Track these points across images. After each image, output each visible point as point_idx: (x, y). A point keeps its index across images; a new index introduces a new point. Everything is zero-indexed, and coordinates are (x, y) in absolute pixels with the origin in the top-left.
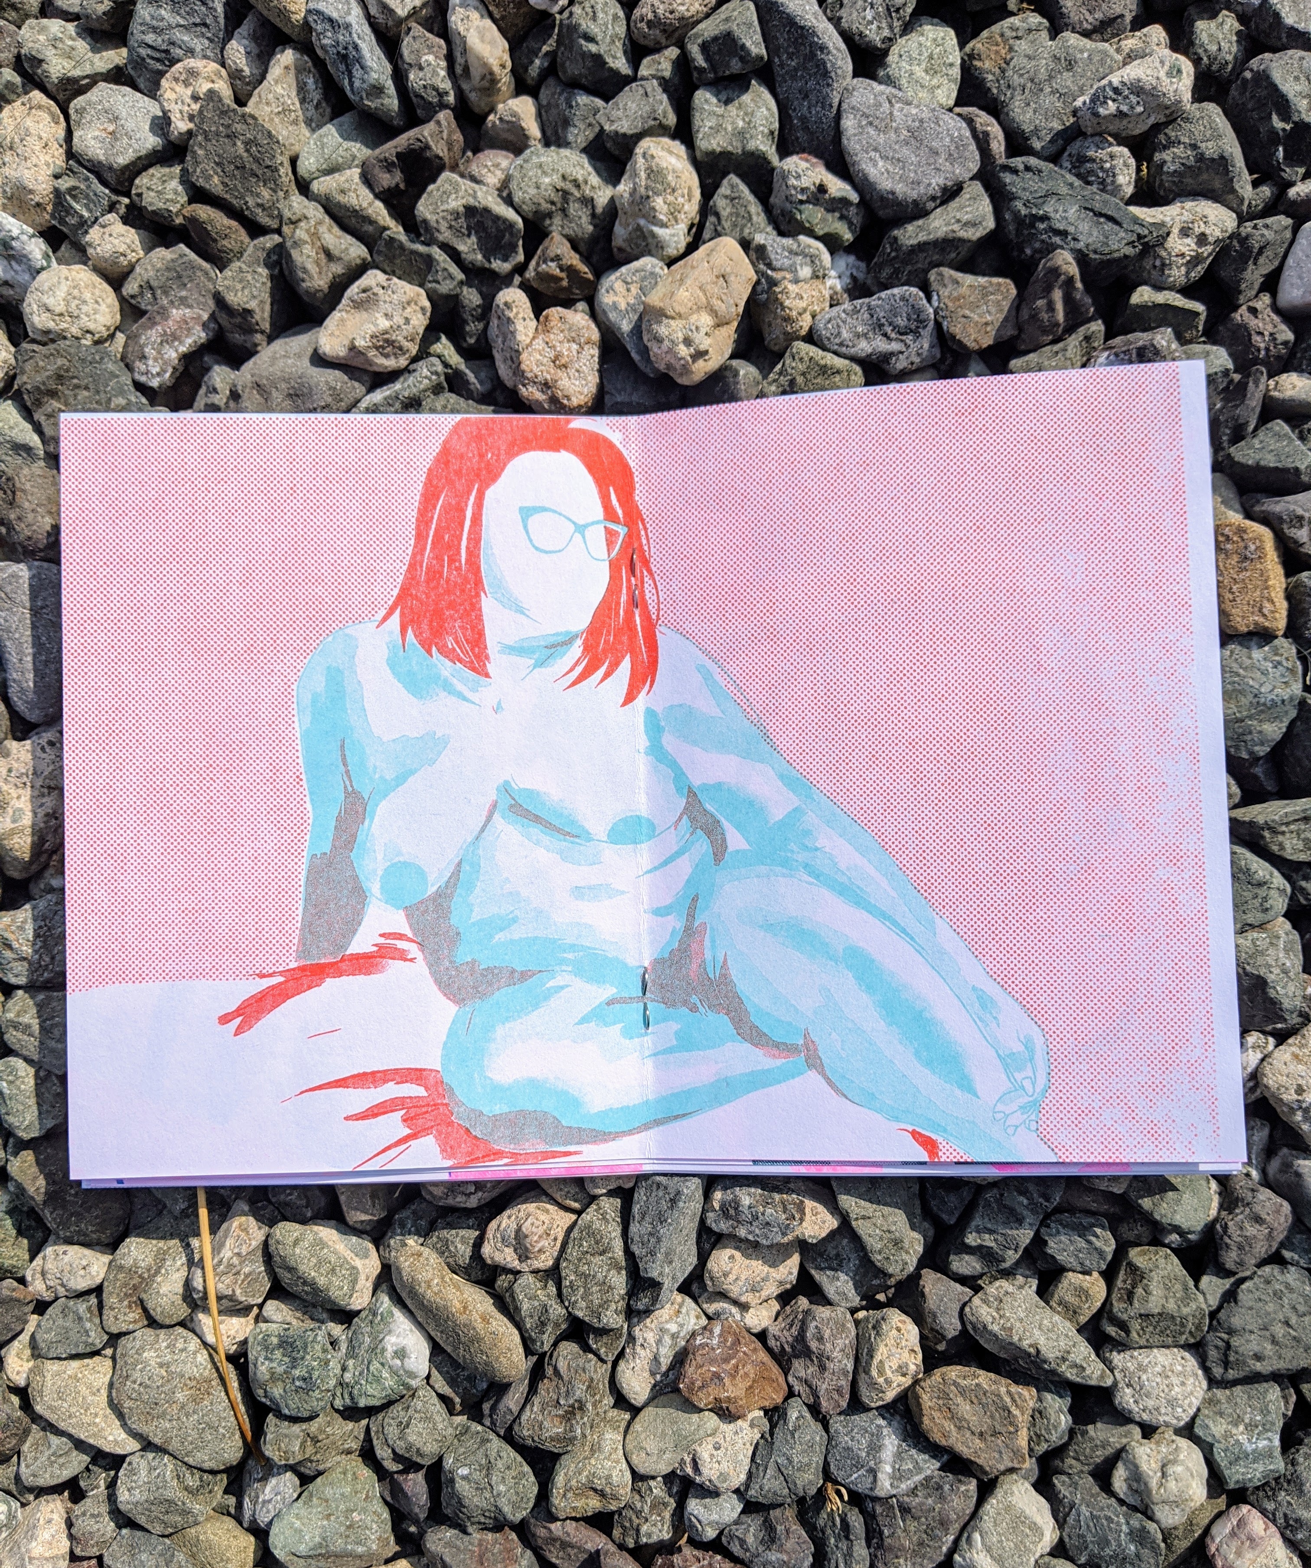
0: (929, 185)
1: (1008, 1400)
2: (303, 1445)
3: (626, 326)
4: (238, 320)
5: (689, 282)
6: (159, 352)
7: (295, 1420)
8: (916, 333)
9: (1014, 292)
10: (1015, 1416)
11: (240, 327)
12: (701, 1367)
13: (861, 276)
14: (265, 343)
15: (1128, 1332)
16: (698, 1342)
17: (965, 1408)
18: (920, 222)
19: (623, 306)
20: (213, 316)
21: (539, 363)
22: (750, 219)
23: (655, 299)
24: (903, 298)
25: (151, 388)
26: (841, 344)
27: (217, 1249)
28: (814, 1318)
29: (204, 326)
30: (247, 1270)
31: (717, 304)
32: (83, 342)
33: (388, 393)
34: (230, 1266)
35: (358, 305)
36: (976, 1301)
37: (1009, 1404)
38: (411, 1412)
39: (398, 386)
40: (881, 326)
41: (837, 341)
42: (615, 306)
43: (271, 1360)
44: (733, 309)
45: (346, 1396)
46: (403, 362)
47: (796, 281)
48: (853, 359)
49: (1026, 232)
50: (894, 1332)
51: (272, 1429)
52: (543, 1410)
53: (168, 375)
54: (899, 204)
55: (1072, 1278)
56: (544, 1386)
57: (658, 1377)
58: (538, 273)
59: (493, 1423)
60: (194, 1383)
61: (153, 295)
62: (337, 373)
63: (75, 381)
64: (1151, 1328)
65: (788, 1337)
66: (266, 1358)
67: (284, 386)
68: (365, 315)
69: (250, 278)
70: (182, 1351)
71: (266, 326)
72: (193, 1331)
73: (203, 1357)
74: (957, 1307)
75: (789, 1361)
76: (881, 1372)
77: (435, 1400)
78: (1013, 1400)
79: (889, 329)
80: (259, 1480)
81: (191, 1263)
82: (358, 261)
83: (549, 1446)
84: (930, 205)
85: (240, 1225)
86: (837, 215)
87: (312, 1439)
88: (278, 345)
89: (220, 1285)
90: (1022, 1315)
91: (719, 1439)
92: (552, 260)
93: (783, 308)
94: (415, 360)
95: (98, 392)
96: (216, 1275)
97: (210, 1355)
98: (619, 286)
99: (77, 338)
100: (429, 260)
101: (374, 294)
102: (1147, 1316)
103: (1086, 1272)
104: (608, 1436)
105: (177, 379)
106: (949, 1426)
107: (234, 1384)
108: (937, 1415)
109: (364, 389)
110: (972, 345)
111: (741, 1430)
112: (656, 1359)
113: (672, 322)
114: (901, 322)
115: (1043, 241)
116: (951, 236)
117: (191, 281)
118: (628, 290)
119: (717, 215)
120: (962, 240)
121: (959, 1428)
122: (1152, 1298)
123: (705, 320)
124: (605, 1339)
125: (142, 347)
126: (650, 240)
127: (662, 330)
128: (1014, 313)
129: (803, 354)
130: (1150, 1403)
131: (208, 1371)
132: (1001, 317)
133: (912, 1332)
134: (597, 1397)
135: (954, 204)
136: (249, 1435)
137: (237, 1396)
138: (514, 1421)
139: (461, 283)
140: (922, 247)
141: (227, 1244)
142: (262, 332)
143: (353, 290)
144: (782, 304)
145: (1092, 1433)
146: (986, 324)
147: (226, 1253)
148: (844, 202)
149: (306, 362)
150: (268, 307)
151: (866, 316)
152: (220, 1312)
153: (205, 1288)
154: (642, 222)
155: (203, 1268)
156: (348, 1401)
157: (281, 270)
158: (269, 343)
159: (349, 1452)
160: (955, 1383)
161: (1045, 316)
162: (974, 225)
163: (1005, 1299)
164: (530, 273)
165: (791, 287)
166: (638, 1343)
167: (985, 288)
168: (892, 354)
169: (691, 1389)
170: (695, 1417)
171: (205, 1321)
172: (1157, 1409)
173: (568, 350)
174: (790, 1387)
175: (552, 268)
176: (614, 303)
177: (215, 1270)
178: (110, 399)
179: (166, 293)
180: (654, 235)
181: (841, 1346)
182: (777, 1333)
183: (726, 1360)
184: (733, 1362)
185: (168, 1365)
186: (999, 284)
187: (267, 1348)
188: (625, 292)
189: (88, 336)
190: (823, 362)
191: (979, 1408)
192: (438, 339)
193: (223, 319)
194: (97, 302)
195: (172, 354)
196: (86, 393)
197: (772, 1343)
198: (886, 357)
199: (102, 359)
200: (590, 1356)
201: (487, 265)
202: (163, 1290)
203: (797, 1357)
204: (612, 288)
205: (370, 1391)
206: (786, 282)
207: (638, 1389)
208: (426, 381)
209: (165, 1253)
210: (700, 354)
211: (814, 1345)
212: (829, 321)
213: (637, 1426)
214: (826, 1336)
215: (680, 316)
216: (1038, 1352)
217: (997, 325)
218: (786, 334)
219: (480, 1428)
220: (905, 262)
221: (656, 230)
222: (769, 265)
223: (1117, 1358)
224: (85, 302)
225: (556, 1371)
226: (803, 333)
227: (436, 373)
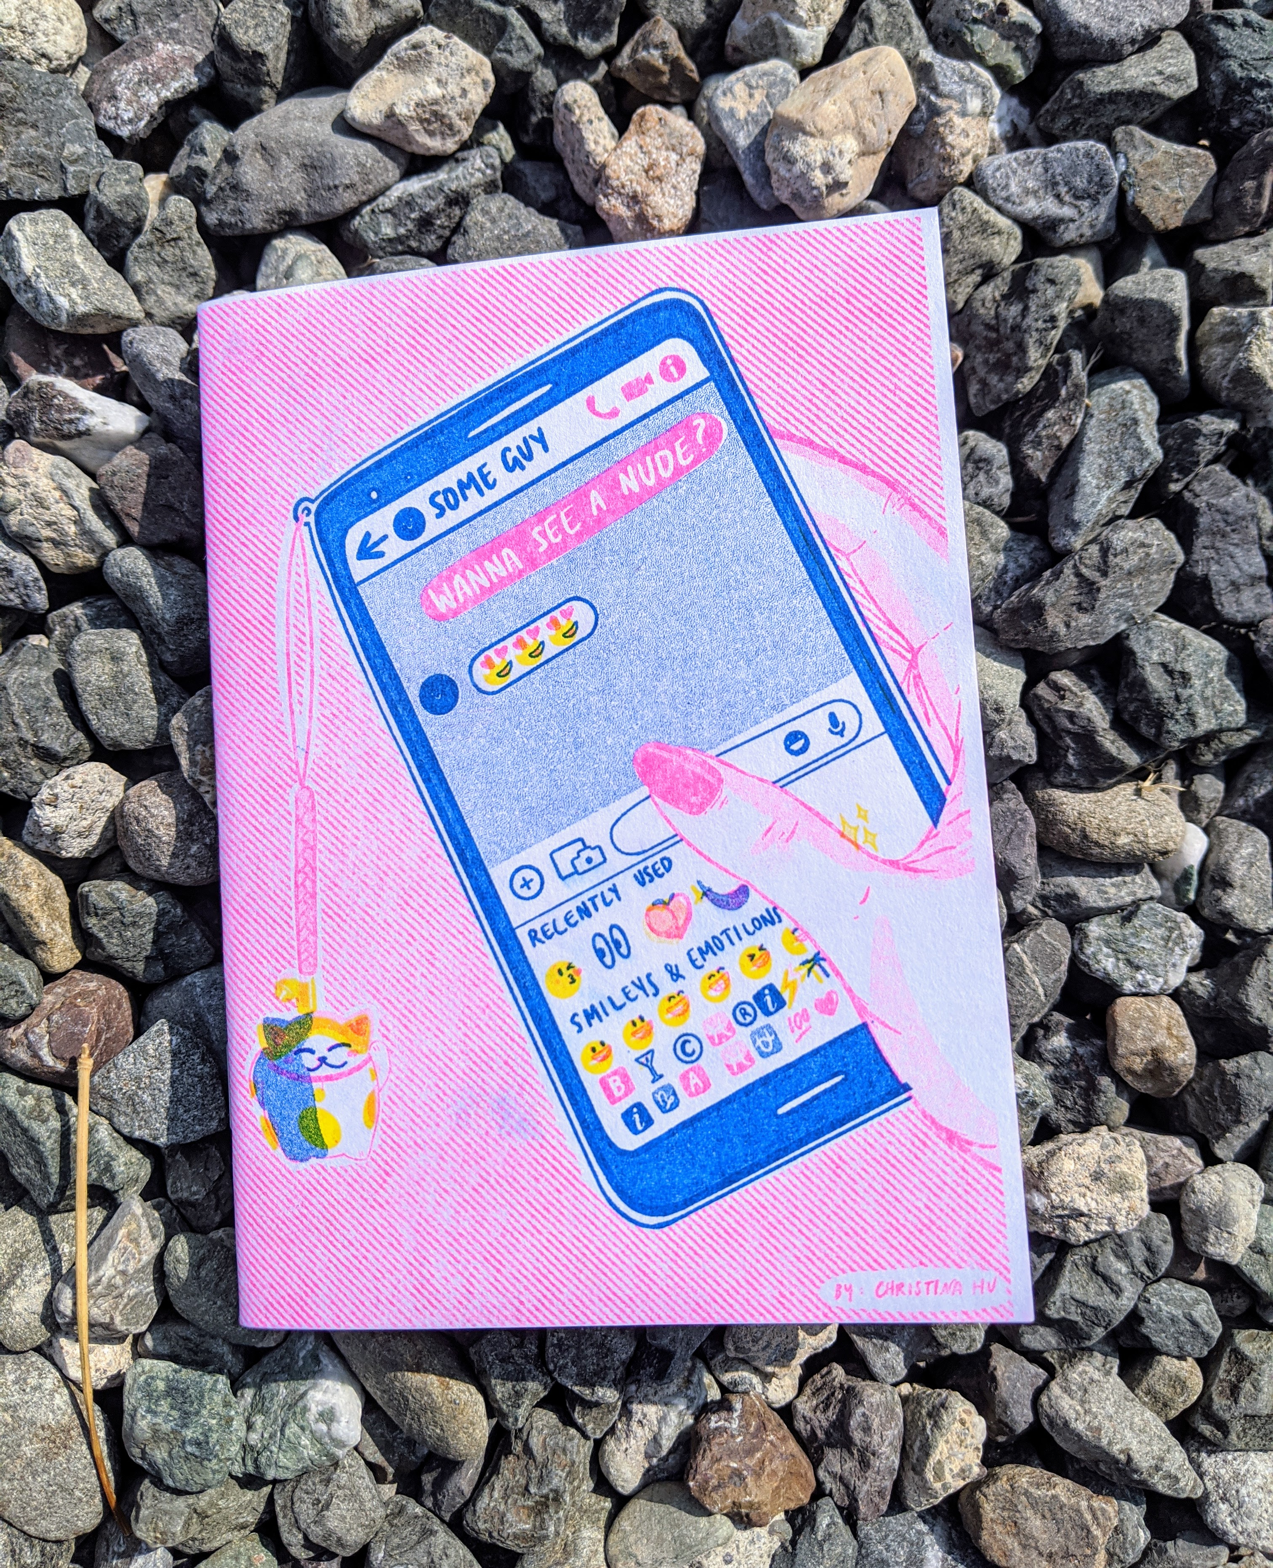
0: (1132, 24)
1: (1088, 1517)
2: (187, 1524)
3: (742, 140)
4: (243, 66)
5: (838, 94)
6: (135, 94)
7: (178, 1492)
8: (1094, 199)
9: (1213, 168)
10: (1095, 1538)
11: (246, 77)
12: (719, 1460)
13: (1022, 125)
14: (272, 101)
15: (1226, 1433)
16: (713, 1425)
17: (1035, 1524)
18: (1112, 68)
19: (742, 114)
20: (210, 59)
21: (628, 170)
22: (910, 32)
23: (790, 108)
24: (1087, 154)
25: (120, 138)
26: (1007, 199)
27: (94, 1263)
28: (861, 1402)
29: (198, 68)
30: (132, 1292)
31: (867, 125)
32: (37, 68)
33: (429, 182)
34: (111, 1286)
35: (403, 64)
36: (1055, 1388)
37: (1090, 1523)
38: (332, 1487)
39: (442, 175)
40: (1055, 184)
41: (1004, 194)
42: (732, 113)
43: (155, 1413)
44: (885, 136)
45: (249, 1462)
46: (451, 145)
47: (964, 114)
48: (1017, 220)
49: (1237, 98)
50: (957, 1425)
51: (148, 1502)
52: (505, 1497)
53: (143, 124)
54: (1094, 41)
55: (1167, 1364)
56: (508, 1465)
57: (655, 1461)
58: (635, 61)
59: (436, 1503)
60: (48, 1433)
61: (135, 22)
62: (369, 145)
63: (20, 115)
64: (1254, 1431)
65: (823, 1420)
66: (149, 1411)
67: (298, 152)
68: (411, 78)
69: (266, 14)
70: (35, 1389)
71: (278, 79)
72: (50, 1359)
73: (62, 1399)
74: (1029, 1393)
75: (820, 1450)
76: (939, 1476)
77: (364, 1471)
78: (1095, 1517)
79: (1063, 190)
80: (120, 1556)
81: (57, 1275)
82: (410, 14)
83: (510, 1545)
84: (1129, 49)
85: (129, 1234)
86: (1012, 44)
87: (199, 1514)
88: (292, 105)
89: (95, 1310)
90: (1111, 1411)
91: (731, 1549)
92: (656, 47)
93: (944, 144)
94: (465, 146)
95: (49, 134)
96: (91, 1296)
97: (72, 1395)
98: (740, 89)
99: (29, 62)
100: (502, 25)
101: (428, 53)
102: (1253, 1417)
103: (1181, 1358)
104: (586, 1533)
105: (154, 130)
106: (1012, 1543)
107: (100, 1433)
108: (998, 1528)
109: (397, 173)
110: (1158, 224)
111: (759, 1537)
112: (656, 1440)
113: (810, 140)
114: (1080, 182)
115: (1258, 112)
116: (1150, 89)
117: (184, 12)
118: (751, 96)
119: (870, 21)
120: (1161, 97)
121: (1024, 1547)
122: (1263, 1397)
123: (851, 144)
124: (595, 1412)
125: (113, 85)
126: (781, 40)
127: (796, 149)
128: (1211, 193)
129: (966, 203)
130: (1251, 1525)
131: (68, 1417)
132: (1195, 195)
133: (978, 1427)
134: (576, 1484)
135: (1152, 53)
136: (113, 1498)
137: (102, 1448)
138: (466, 1504)
139: (538, 58)
140: (1113, 97)
141: (110, 1257)
142: (272, 86)
143: (402, 45)
144: (943, 139)
145: (1172, 1552)
146: (1178, 201)
147: (108, 1270)
148: (1024, 29)
149: (328, 128)
150: (283, 56)
151: (1040, 169)
152: (92, 1340)
153: (74, 1313)
154: (775, 17)
155: (74, 1287)
156: (251, 1469)
157: (306, 12)
158: (278, 102)
159: (243, 1527)
160: (1026, 1493)
161: (1249, 201)
162: (1178, 80)
163: (1090, 1388)
164: (623, 60)
165: (958, 121)
166: (635, 1418)
167: (1181, 157)
168: (1062, 221)
169: (703, 1489)
170: (703, 1521)
171: (69, 1349)
172: (1257, 1532)
173: (666, 159)
174: (820, 1484)
175: (655, 57)
176: (731, 110)
177: (90, 1290)
178: (63, 144)
179: (151, 22)
180: (787, 34)
181: (890, 1438)
182: (809, 1414)
183: (750, 1452)
184: (758, 1455)
185: (15, 1408)
186: (1198, 156)
187: (149, 1395)
188: (746, 98)
189: (44, 61)
190: (985, 217)
191: (1052, 1525)
192: (494, 128)
193: (224, 61)
194: (60, 20)
195: (152, 99)
196: (32, 133)
197: (800, 1425)
198: (1054, 224)
199: (60, 91)
200: (573, 1431)
201: (572, 42)
202: (18, 1306)
203: (832, 1446)
204: (730, 90)
205: (283, 1461)
206: (951, 113)
207: (629, 1475)
208: (479, 175)
209: (23, 1257)
210: (838, 186)
211: (857, 1436)
212: (999, 168)
213: (625, 1522)
214: (875, 1426)
215: (822, 133)
216: (1130, 1459)
217: (1190, 204)
218: (941, 177)
219: (419, 1510)
220: (1088, 113)
221: (792, 28)
222: (934, 89)
223: (1208, 1462)
224: (44, 16)
225: (527, 1450)
226: (962, 179)
227: (492, 167)
